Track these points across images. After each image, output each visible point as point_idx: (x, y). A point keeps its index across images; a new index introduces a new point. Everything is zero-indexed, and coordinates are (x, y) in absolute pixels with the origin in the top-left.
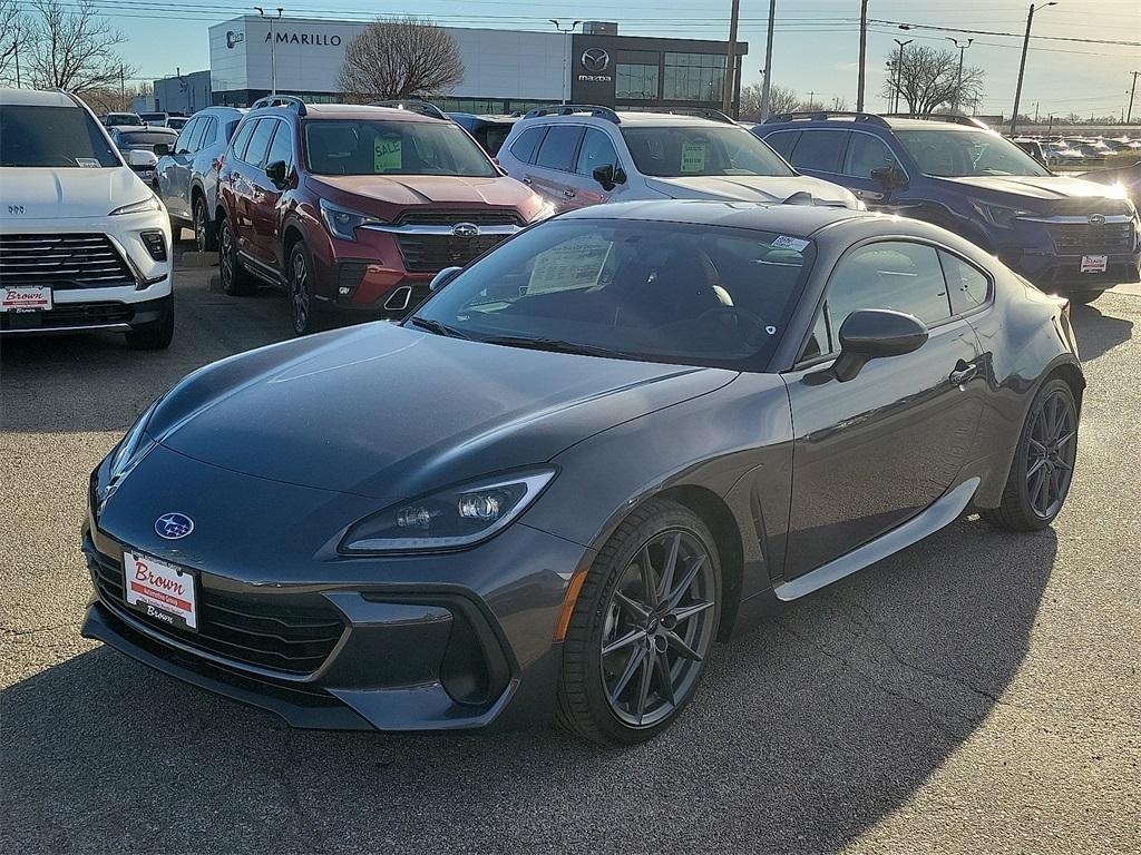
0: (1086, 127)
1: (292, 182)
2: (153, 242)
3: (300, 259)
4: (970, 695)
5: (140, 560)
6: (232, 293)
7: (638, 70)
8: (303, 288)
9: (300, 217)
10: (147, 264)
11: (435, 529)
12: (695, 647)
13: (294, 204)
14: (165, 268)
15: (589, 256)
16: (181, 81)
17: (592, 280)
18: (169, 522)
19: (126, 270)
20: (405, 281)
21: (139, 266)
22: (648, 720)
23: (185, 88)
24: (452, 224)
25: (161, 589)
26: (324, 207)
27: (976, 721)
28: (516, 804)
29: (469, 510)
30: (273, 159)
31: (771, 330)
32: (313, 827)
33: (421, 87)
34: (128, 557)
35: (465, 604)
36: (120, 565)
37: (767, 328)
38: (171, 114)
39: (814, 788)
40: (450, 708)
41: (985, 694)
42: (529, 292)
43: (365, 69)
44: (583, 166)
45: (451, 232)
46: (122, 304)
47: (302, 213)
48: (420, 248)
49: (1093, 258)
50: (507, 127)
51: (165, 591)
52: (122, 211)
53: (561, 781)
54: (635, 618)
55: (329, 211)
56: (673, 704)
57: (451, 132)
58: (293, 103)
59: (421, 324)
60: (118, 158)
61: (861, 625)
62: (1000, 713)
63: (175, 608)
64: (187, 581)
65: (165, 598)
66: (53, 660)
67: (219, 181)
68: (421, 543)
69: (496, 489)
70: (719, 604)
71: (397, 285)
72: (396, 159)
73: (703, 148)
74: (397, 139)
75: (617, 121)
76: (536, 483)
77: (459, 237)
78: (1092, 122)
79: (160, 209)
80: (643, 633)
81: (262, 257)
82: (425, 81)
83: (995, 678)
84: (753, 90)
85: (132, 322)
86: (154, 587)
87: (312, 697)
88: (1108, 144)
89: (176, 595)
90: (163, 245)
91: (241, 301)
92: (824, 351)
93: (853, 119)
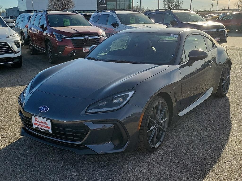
0: (204, 12)
1: (46, 29)
2: (17, 43)
3: (49, 46)
4: (223, 135)
5: (36, 117)
6: (33, 54)
7: (112, 3)
8: (50, 52)
9: (48, 36)
10: (16, 49)
11: (107, 106)
12: (164, 128)
13: (47, 34)
14: (20, 49)
15: (123, 41)
16: (12, 9)
17: (123, 47)
18: (43, 108)
19: (11, 50)
20: (74, 50)
21: (14, 49)
22: (156, 146)
23: (13, 10)
24: (83, 37)
25: (42, 124)
26: (54, 34)
27: (226, 140)
28: (130, 168)
29: (115, 101)
30: (41, 24)
31: (173, 56)
32: (85, 178)
33: (66, 8)
34: (33, 117)
35: (117, 123)
36: (31, 119)
37: (172, 55)
38: (10, 16)
39: (197, 159)
40: (114, 148)
41: (226, 134)
42: (111, 50)
43: (53, 5)
44: (109, 23)
45: (83, 38)
46: (11, 58)
47: (49, 36)
48: (77, 42)
49: (218, 38)
50: (90, 16)
51: (43, 124)
52: (9, 37)
53: (139, 162)
54: (153, 123)
55: (56, 35)
56: (160, 142)
57: (80, 16)
58: (44, 11)
59: (89, 58)
60: (6, 25)
61: (194, 120)
62: (231, 139)
63: (46, 128)
64: (49, 122)
65: (43, 126)
66: (12, 141)
67: (28, 30)
68: (105, 110)
69: (121, 96)
70: (168, 118)
71: (72, 51)
72: (68, 23)
73: (135, 18)
74: (68, 18)
75: (116, 13)
76: (131, 94)
77: (85, 39)
78: (204, 11)
79: (18, 36)
80: (155, 126)
81: (39, 46)
82: (66, 7)
83: (227, 130)
84: (135, 7)
85: (14, 62)
86: (40, 123)
87: (81, 147)
88: (209, 15)
89: (46, 125)
90: (19, 44)
91: (35, 56)
92: (184, 60)
93: (165, 11)
